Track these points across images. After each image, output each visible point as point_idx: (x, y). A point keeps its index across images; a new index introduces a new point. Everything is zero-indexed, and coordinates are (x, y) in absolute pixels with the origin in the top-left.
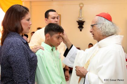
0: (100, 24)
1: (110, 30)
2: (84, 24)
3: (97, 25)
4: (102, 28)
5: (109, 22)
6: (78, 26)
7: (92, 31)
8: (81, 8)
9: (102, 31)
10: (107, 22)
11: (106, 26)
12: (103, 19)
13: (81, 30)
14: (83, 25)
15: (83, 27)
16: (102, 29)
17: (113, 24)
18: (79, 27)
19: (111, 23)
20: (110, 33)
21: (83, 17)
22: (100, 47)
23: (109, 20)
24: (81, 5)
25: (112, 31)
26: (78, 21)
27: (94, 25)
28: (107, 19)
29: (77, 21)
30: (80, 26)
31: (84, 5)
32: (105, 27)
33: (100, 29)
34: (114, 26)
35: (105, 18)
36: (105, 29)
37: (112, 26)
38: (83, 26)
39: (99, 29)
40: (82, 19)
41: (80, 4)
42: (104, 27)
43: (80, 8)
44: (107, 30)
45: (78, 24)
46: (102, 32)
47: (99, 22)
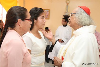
21: (69, 12)
24: (68, 2)
31: (70, 2)
40: (68, 13)
41: (66, 1)
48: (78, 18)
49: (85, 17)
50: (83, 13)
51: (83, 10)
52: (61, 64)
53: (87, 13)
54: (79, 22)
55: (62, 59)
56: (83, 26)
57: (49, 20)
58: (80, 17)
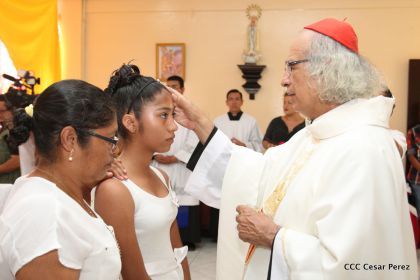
0: (319, 60)
1: (352, 83)
2: (262, 74)
3: (307, 65)
4: (325, 74)
5: (350, 54)
6: (244, 82)
7: (287, 81)
8: (253, 22)
9: (323, 87)
10: (343, 55)
11: (340, 71)
12: (330, 43)
13: (252, 97)
14: (260, 77)
15: (259, 87)
16: (323, 80)
17: (362, 60)
18: (245, 86)
19: (357, 58)
20: (349, 93)
22: (317, 140)
23: (348, 48)
25: (359, 86)
26: (243, 64)
27: (298, 62)
28: (342, 44)
29: (240, 66)
30: (250, 80)
32: (336, 72)
33: (319, 81)
34: (365, 69)
35: (335, 40)
36: (334, 78)
37: (357, 68)
38: (260, 82)
39: (314, 78)
41: (249, 10)
42: (333, 74)
43: (249, 22)
44: (341, 84)
45: (244, 77)
46: (325, 90)
47: (316, 55)
50: (336, 51)
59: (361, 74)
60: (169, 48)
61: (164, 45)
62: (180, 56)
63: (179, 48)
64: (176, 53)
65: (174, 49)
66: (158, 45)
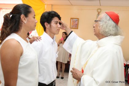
48: (102, 27)
49: (110, 26)
50: (109, 20)
51: (109, 17)
52: (81, 77)
53: (113, 21)
54: (103, 31)
55: (82, 71)
56: (107, 36)
57: (77, 30)
58: (105, 26)
59: (114, 29)
60: (74, 19)
61: (73, 18)
62: (77, 22)
63: (77, 20)
64: (76, 21)
65: (76, 20)
66: (71, 18)
